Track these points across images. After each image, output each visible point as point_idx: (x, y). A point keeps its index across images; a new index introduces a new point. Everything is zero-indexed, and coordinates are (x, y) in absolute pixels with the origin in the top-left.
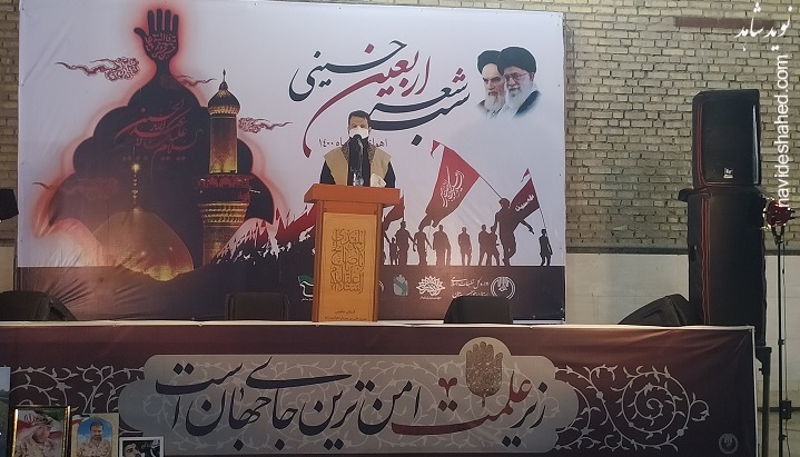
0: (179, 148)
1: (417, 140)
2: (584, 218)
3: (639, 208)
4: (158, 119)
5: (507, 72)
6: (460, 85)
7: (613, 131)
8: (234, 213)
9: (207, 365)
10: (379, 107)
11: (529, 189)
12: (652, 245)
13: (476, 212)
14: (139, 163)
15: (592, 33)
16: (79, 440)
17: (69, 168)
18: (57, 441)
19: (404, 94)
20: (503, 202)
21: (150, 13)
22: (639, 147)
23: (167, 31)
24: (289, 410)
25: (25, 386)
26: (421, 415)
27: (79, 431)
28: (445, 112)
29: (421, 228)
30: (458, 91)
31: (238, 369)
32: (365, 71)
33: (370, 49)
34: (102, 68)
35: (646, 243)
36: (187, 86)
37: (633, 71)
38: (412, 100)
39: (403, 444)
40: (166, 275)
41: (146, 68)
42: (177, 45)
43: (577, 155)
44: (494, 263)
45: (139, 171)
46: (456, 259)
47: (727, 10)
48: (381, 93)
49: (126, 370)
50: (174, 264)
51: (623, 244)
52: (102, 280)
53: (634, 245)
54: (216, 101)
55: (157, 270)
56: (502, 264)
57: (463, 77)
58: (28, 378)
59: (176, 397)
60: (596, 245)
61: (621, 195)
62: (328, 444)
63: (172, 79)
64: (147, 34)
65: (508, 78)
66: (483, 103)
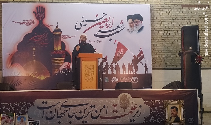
0: (45, 44)
1: (110, 40)
2: (157, 60)
3: (172, 57)
4: (40, 36)
5: (135, 21)
6: (122, 25)
7: (165, 36)
8: (61, 61)
9: (51, 102)
10: (100, 31)
11: (141, 53)
12: (176, 67)
13: (127, 59)
14: (35, 48)
15: (159, 10)
16: (17, 122)
17: (16, 50)
18: (12, 122)
19: (107, 28)
20: (134, 56)
21: (37, 8)
22: (172, 41)
23: (42, 12)
24: (73, 113)
25: (3, 108)
26: (108, 114)
27: (18, 119)
28: (118, 32)
29: (112, 64)
31: (59, 102)
32: (96, 22)
33: (97, 16)
34: (24, 23)
35: (174, 67)
36: (47, 27)
37: (170, 20)
38: (109, 29)
39: (103, 122)
40: (42, 78)
41: (36, 22)
42: (44, 16)
43: (155, 43)
44: (132, 73)
45: (35, 50)
46: (122, 72)
47: (196, 2)
48: (100, 28)
49: (29, 103)
50: (45, 75)
51: (168, 67)
52: (25, 80)
53: (171, 67)
54: (55, 31)
55: (40, 77)
56: (134, 73)
57: (123, 22)
58: (4, 106)
59: (43, 110)
60: (161, 68)
61: (167, 54)
62: (83, 122)
63: (43, 25)
64: (37, 13)
65: (135, 22)
66: (128, 29)
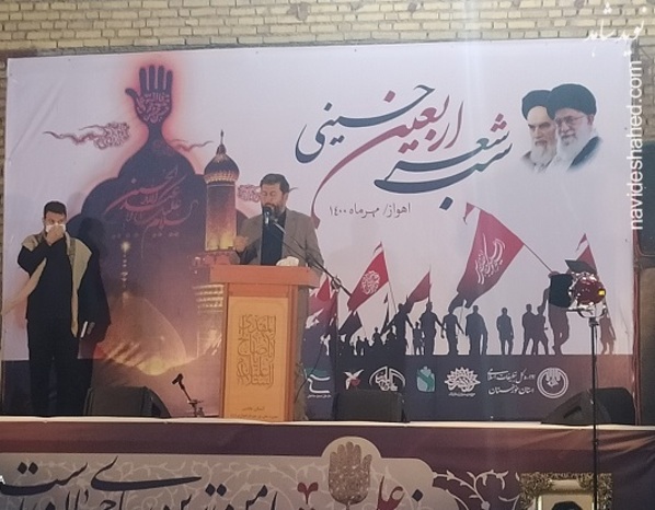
0: (171, 223)
1: (447, 204)
4: (150, 191)
5: (559, 115)
6: (500, 134)
9: (52, 465)
10: (402, 166)
11: (586, 259)
14: (129, 240)
19: (432, 149)
20: (554, 276)
21: (142, 71)
23: (160, 90)
28: (480, 167)
29: (451, 309)
30: (498, 142)
31: (83, 470)
32: (384, 124)
33: (390, 97)
34: (91, 136)
36: (181, 151)
38: (440, 155)
40: (157, 368)
41: (137, 133)
42: (170, 105)
44: (541, 351)
45: (130, 250)
46: (494, 347)
48: (403, 150)
50: (166, 356)
54: (213, 167)
56: (551, 352)
57: (504, 124)
59: (20, 498)
63: (165, 144)
64: (139, 94)
65: (560, 122)
66: (528, 155)
